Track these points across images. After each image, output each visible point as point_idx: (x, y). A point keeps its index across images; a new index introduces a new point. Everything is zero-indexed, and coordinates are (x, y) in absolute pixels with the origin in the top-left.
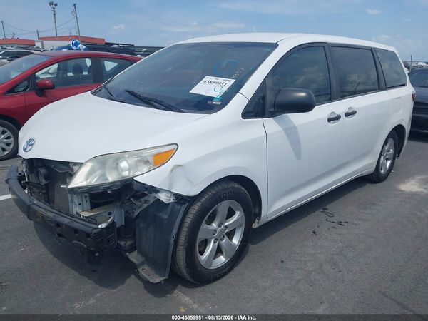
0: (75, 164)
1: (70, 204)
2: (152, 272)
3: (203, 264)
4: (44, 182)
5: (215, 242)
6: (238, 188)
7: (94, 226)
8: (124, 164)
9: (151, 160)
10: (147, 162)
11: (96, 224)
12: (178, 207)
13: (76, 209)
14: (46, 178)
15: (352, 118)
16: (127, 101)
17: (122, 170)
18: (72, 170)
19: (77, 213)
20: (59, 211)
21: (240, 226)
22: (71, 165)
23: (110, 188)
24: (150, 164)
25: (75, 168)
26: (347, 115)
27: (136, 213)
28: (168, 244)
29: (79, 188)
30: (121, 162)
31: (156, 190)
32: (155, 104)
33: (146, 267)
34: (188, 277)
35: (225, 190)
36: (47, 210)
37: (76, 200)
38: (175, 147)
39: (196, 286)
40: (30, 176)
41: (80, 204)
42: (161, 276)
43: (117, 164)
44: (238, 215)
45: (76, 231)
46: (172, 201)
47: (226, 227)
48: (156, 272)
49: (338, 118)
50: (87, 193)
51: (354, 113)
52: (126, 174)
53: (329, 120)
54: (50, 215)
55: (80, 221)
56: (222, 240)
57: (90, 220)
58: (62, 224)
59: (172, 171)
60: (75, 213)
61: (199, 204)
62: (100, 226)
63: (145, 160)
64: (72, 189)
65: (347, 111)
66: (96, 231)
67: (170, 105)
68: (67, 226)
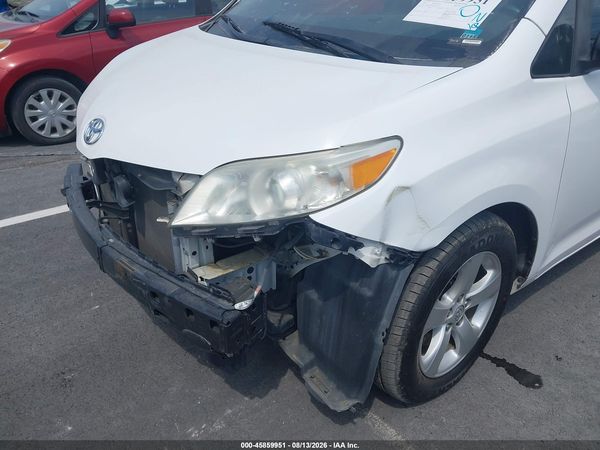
0: (184, 176)
1: (175, 248)
2: (331, 385)
3: (425, 371)
4: (124, 203)
5: (447, 329)
6: (503, 228)
7: (225, 304)
8: (285, 183)
9: (346, 174)
10: (337, 180)
11: (229, 301)
12: (392, 273)
13: (188, 262)
14: (128, 196)
16: (272, 41)
17: (285, 196)
18: (178, 187)
19: (189, 270)
20: (155, 264)
21: (490, 297)
22: (174, 176)
23: (259, 233)
24: (345, 185)
25: (186, 185)
28: (371, 345)
29: (195, 227)
30: (282, 177)
31: (357, 243)
33: (316, 371)
35: (481, 233)
36: (133, 261)
37: (187, 245)
38: (397, 143)
39: (405, 406)
40: (102, 186)
41: (194, 253)
42: (349, 396)
43: (274, 182)
44: (490, 274)
45: (189, 311)
46: (383, 261)
47: (468, 300)
48: (338, 388)
50: (212, 237)
52: (293, 206)
54: (137, 270)
55: (198, 293)
56: (458, 324)
57: (216, 287)
58: (164, 295)
59: (389, 200)
60: (185, 269)
61: (433, 264)
62: (237, 306)
63: (332, 173)
66: (230, 317)
67: (367, 49)
68: (171, 299)
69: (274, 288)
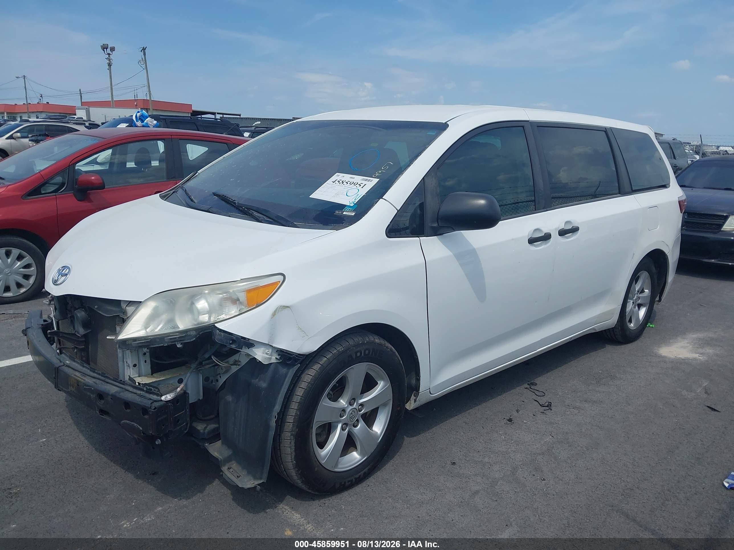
0: (130, 303)
1: (120, 364)
2: (244, 473)
3: (323, 462)
4: (81, 331)
5: (343, 429)
6: (381, 345)
7: (155, 397)
8: (202, 304)
9: (242, 297)
10: (236, 301)
11: (157, 395)
12: (283, 370)
13: (129, 373)
14: (86, 325)
15: (571, 238)
16: (214, 210)
17: (200, 313)
18: (125, 312)
19: (130, 379)
20: (103, 375)
21: (385, 405)
22: (124, 306)
23: (180, 339)
24: (241, 303)
25: (130, 309)
26: (562, 233)
27: (221, 381)
28: (267, 427)
29: (134, 339)
30: (198, 300)
31: (249, 343)
32: (255, 214)
33: (234, 465)
34: (299, 482)
35: (357, 345)
36: (85, 374)
37: (130, 359)
38: (281, 278)
39: (312, 497)
40: (60, 322)
41: (135, 366)
42: (255, 478)
43: (193, 304)
44: (381, 386)
45: (127, 404)
46: (274, 360)
47: (362, 405)
48: (249, 473)
49: (547, 237)
50: (147, 347)
51: (574, 230)
52: (205, 319)
53: (532, 241)
54: (89, 381)
55: (135, 391)
56: (355, 426)
57: (149, 389)
58: (108, 394)
59: (274, 314)
60: (127, 378)
61: (317, 367)
62: (163, 398)
63: (234, 297)
64: (124, 342)
65: (562, 226)
66: (157, 404)
67: (278, 217)
68: (114, 397)
69: (201, 398)
